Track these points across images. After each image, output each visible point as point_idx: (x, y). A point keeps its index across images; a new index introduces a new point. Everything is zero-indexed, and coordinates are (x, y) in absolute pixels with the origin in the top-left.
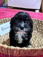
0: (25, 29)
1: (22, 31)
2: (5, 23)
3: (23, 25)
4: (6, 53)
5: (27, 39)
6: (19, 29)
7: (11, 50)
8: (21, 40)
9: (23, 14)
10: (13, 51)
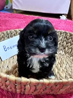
2: (9, 38)
5: (47, 65)
7: (21, 83)
8: (37, 67)
10: (25, 86)
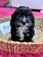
0: (27, 25)
1: (24, 26)
2: (7, 21)
3: (24, 20)
4: (6, 49)
6: (21, 24)
9: (24, 9)
